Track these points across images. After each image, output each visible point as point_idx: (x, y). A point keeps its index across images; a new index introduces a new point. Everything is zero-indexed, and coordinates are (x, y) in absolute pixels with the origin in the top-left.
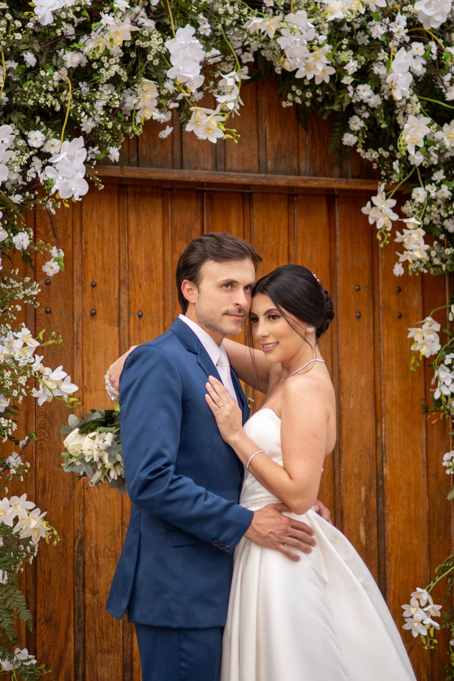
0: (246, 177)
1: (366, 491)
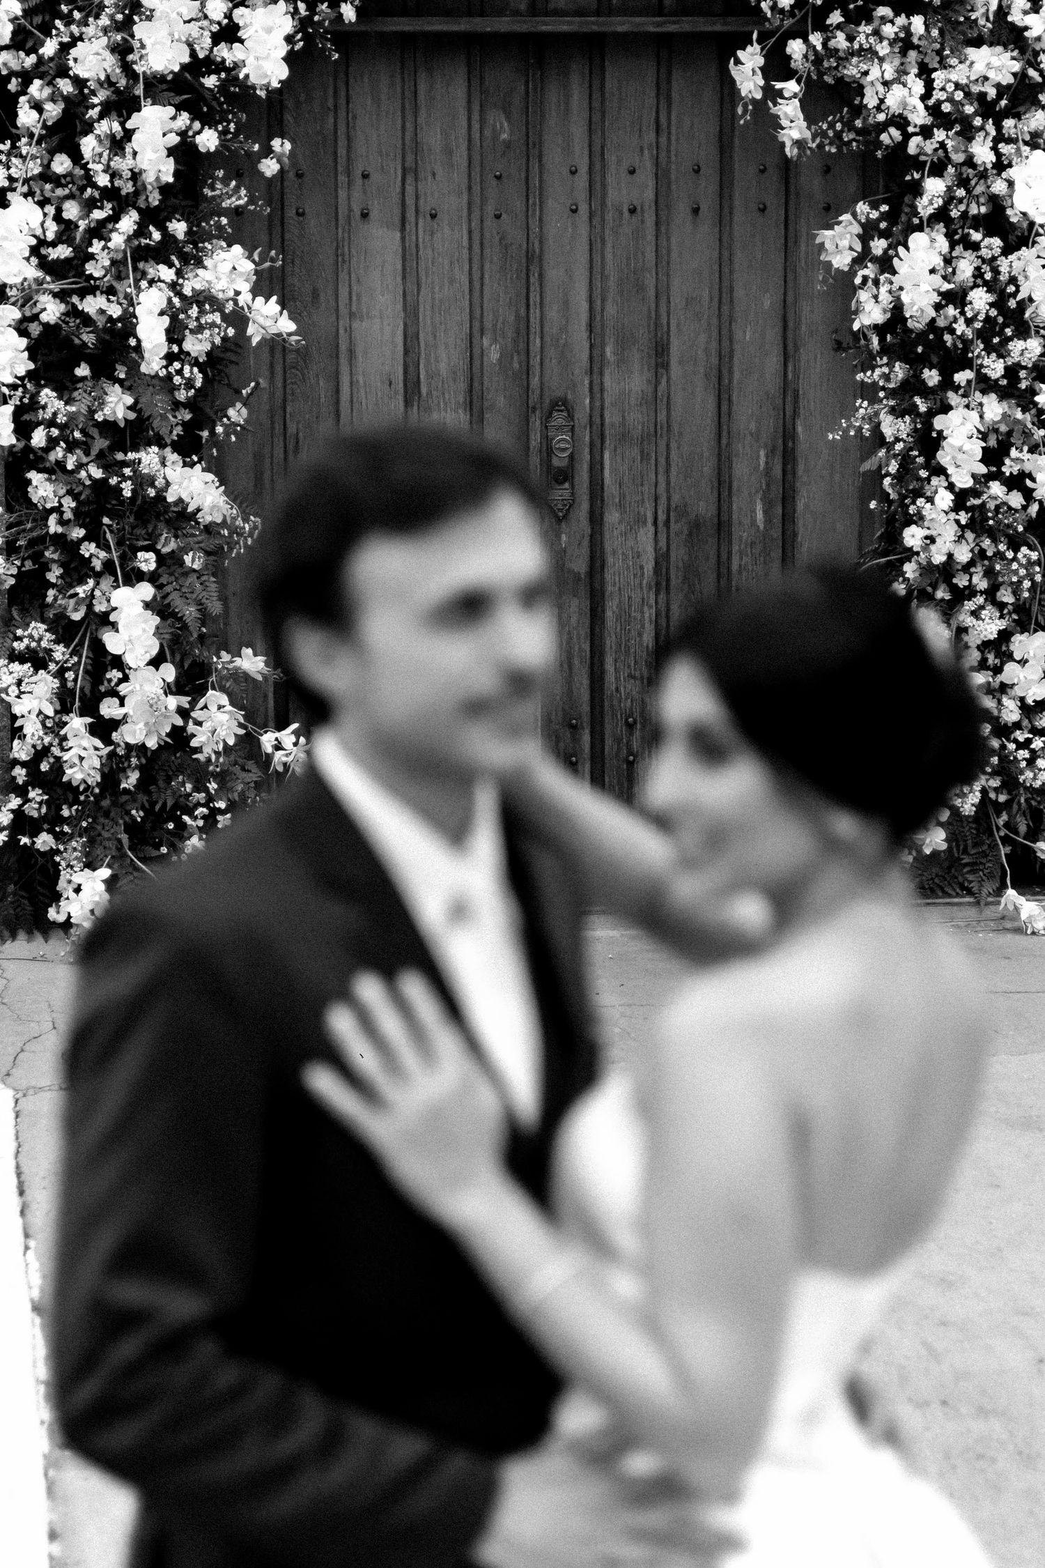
0: (569, 23)
1: (767, 456)
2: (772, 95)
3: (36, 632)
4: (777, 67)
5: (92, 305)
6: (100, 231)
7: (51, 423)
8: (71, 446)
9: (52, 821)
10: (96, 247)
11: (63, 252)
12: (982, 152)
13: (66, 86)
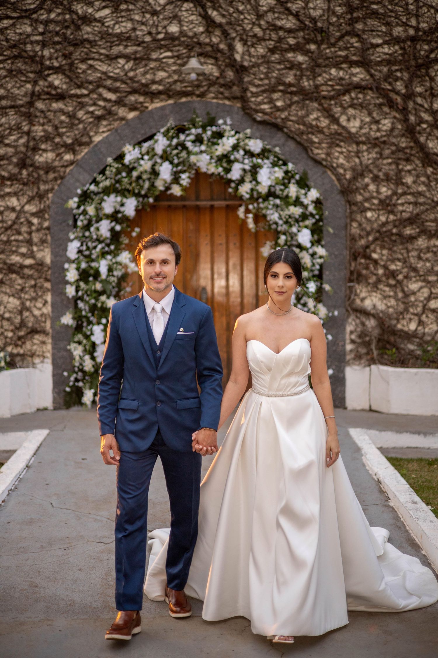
2: (247, 218)
3: (80, 337)
4: (247, 211)
5: (93, 264)
6: (95, 248)
7: (83, 290)
8: (88, 295)
9: (83, 380)
10: (93, 251)
11: (87, 253)
12: (294, 230)
13: (88, 217)
